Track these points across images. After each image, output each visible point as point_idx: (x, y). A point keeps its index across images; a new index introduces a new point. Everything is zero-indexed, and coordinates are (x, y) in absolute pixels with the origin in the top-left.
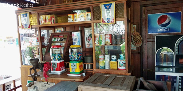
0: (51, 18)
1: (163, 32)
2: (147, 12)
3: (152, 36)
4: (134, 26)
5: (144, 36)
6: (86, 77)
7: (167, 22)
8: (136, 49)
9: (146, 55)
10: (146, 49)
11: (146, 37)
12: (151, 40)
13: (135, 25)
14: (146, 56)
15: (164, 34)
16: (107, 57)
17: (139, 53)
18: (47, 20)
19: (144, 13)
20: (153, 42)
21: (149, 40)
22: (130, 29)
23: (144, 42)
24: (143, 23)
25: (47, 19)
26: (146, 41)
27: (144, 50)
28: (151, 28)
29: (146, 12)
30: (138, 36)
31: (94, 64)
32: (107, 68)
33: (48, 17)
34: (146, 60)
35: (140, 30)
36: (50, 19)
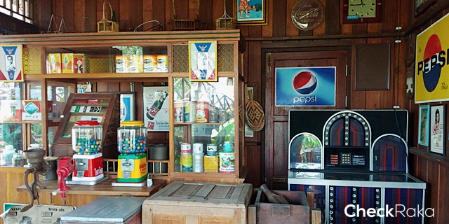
0: (76, 60)
1: (304, 104)
2: (274, 64)
3: (282, 112)
4: (250, 88)
5: (269, 110)
6: (154, 188)
7: (310, 84)
8: (252, 136)
9: (271, 148)
10: (272, 136)
11: (272, 112)
12: (282, 118)
13: (252, 88)
14: (271, 151)
15: (305, 108)
16: (198, 147)
17: (259, 144)
18: (66, 65)
19: (269, 65)
20: (285, 123)
21: (277, 118)
22: (243, 94)
23: (269, 122)
24: (267, 84)
25: (66, 62)
26: (272, 120)
27: (269, 138)
28: (281, 95)
29: (272, 63)
30: (257, 110)
31: (171, 163)
32: (198, 170)
33: (69, 57)
34: (271, 158)
35: (260, 97)
36: (73, 62)
